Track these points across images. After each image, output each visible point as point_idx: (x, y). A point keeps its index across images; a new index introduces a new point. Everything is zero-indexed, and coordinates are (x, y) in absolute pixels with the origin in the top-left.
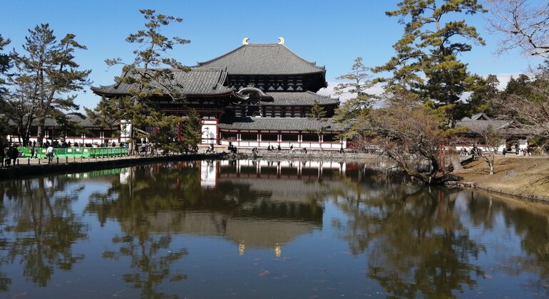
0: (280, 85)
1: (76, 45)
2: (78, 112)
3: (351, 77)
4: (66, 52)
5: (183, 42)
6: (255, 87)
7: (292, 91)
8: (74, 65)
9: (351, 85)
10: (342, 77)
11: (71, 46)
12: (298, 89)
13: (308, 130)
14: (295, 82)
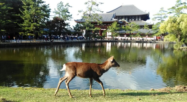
0: (133, 19)
1: (69, 6)
2: (70, 27)
3: (158, 14)
4: (67, 9)
5: (102, 3)
6: (125, 19)
7: (137, 21)
8: (69, 13)
9: (159, 17)
10: (155, 15)
11: (68, 7)
12: (139, 20)
13: (142, 33)
14: (138, 18)
